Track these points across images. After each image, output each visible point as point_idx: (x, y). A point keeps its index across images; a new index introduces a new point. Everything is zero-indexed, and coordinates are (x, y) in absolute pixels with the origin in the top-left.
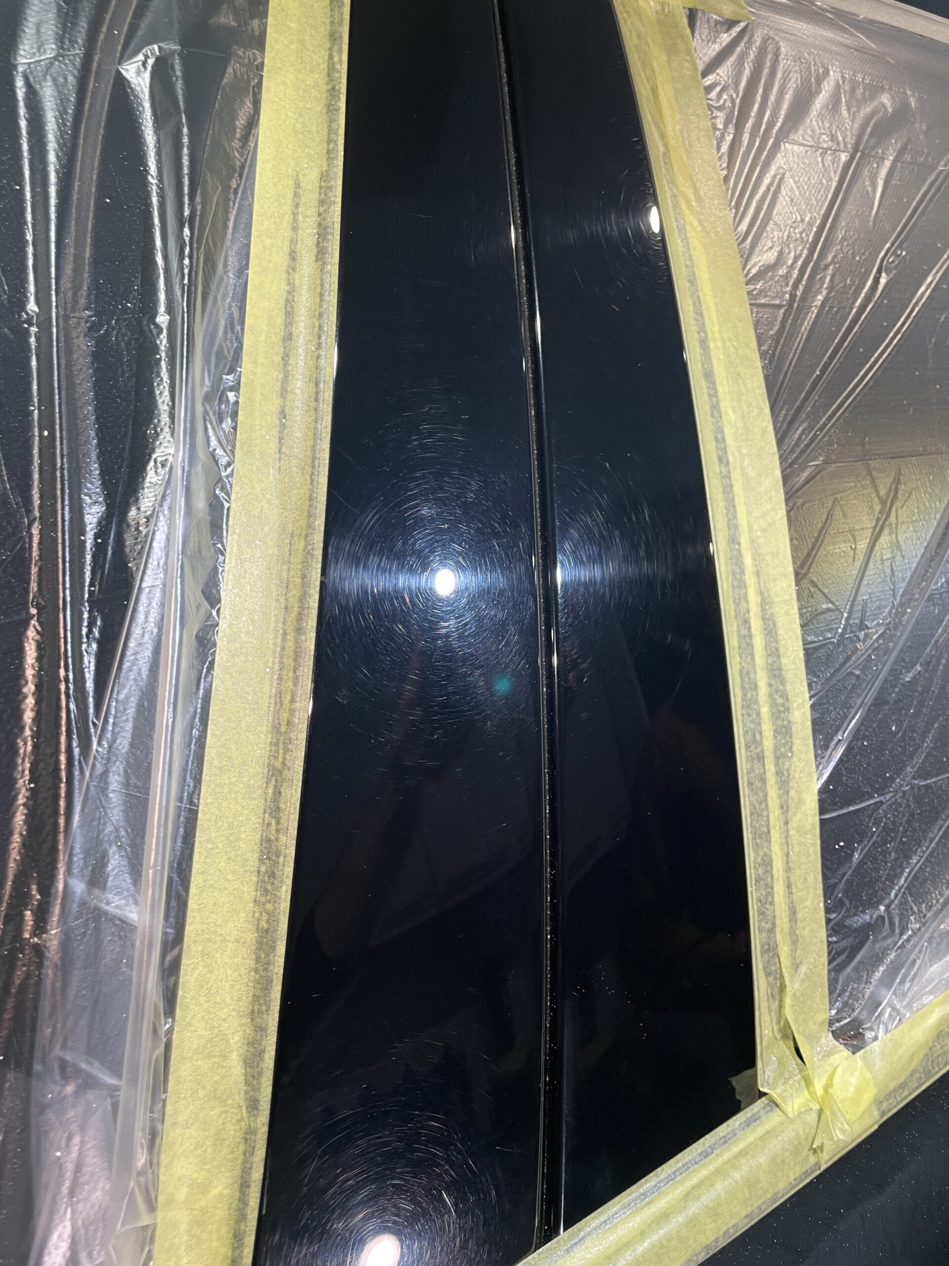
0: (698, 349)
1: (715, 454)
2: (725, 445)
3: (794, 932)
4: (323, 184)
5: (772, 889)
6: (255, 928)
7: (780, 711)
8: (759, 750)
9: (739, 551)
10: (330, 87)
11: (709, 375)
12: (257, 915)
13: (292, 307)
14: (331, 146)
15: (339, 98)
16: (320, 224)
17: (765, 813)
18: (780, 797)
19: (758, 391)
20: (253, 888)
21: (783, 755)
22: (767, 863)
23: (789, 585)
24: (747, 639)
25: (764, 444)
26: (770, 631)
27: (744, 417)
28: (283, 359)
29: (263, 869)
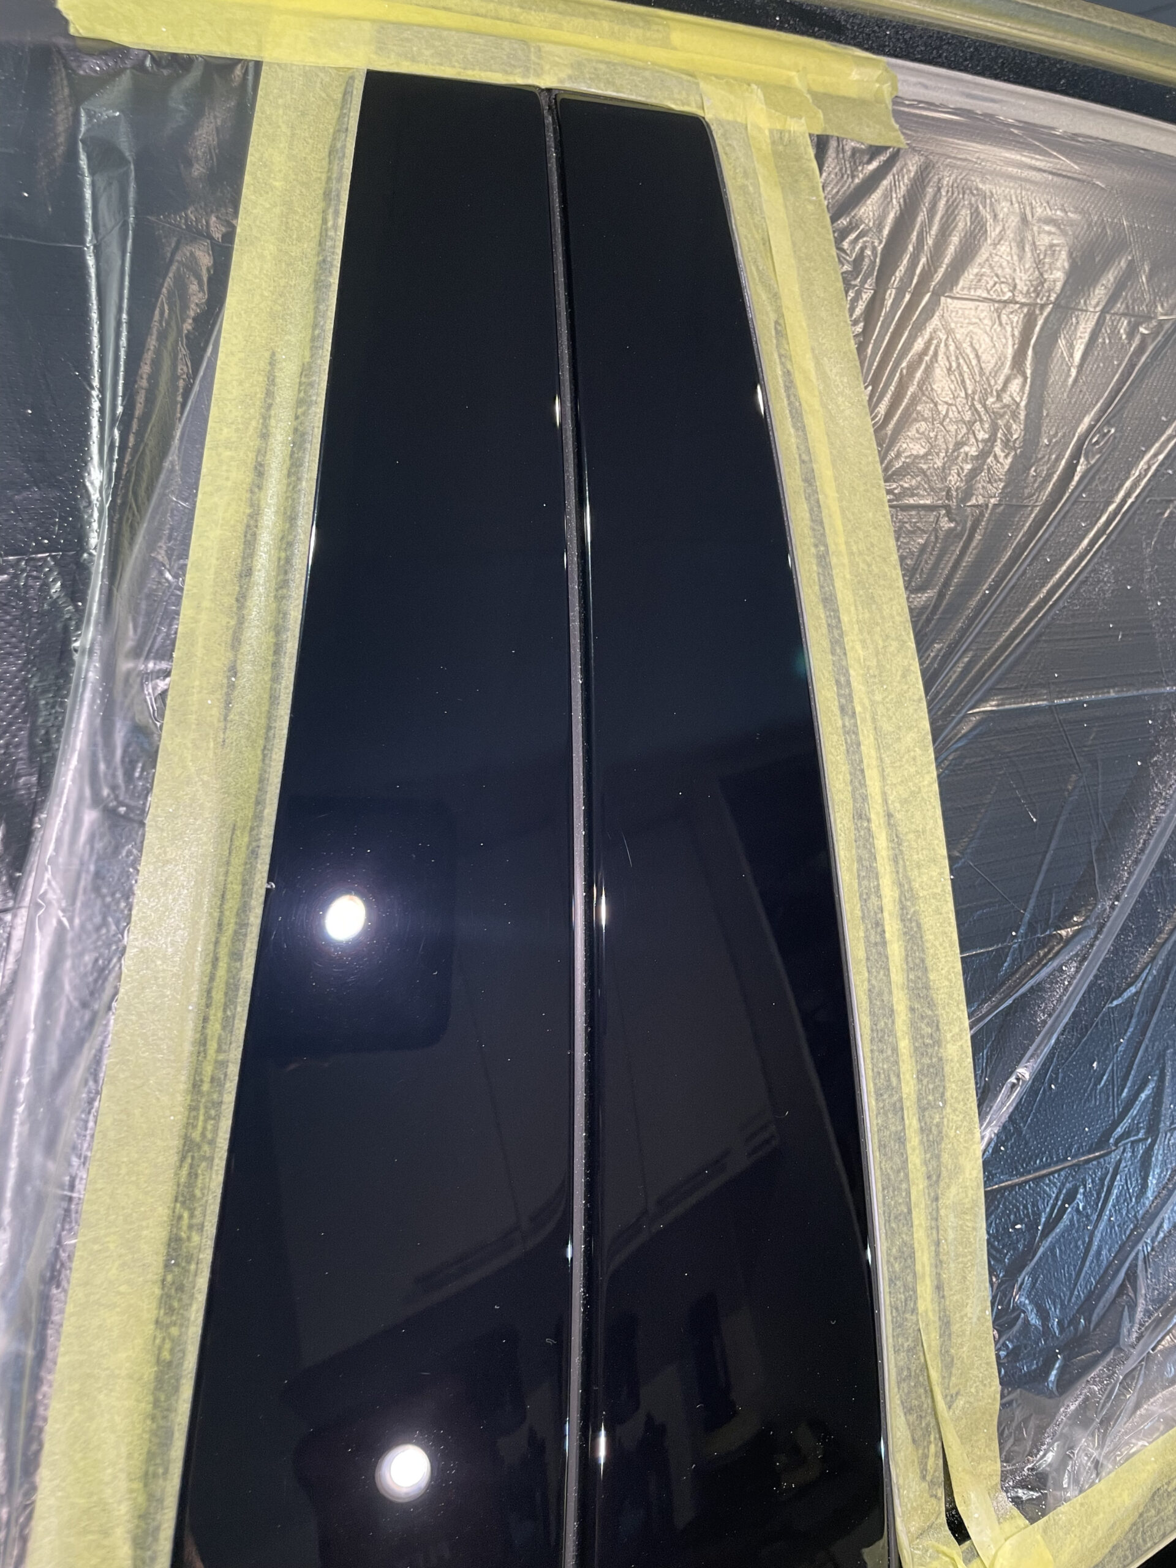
0: (815, 568)
1: (836, 703)
2: (851, 690)
3: (947, 1352)
4: (304, 379)
5: (915, 1291)
6: (153, 1360)
7: (926, 1045)
8: (895, 1098)
9: (869, 829)
10: (321, 258)
11: (829, 601)
12: (158, 1341)
13: (254, 535)
14: (317, 332)
15: (330, 272)
16: (296, 430)
17: (904, 1186)
18: (926, 1163)
19: (898, 619)
20: (155, 1305)
21: (931, 1106)
22: (907, 1255)
23: (941, 874)
24: (880, 948)
25: (906, 687)
26: (913, 935)
27: (877, 654)
28: (237, 600)
29: (169, 1278)
